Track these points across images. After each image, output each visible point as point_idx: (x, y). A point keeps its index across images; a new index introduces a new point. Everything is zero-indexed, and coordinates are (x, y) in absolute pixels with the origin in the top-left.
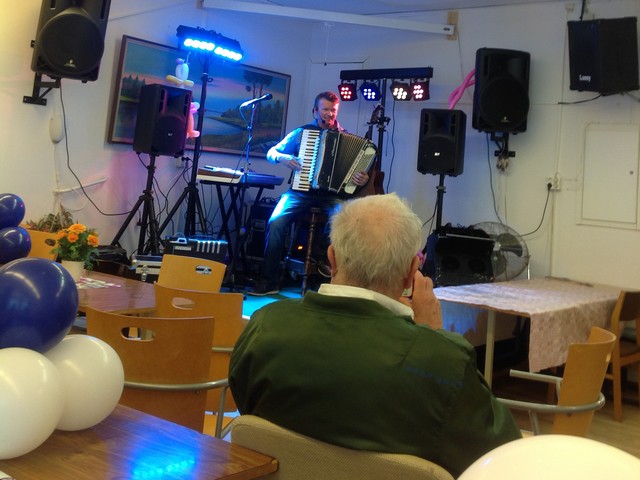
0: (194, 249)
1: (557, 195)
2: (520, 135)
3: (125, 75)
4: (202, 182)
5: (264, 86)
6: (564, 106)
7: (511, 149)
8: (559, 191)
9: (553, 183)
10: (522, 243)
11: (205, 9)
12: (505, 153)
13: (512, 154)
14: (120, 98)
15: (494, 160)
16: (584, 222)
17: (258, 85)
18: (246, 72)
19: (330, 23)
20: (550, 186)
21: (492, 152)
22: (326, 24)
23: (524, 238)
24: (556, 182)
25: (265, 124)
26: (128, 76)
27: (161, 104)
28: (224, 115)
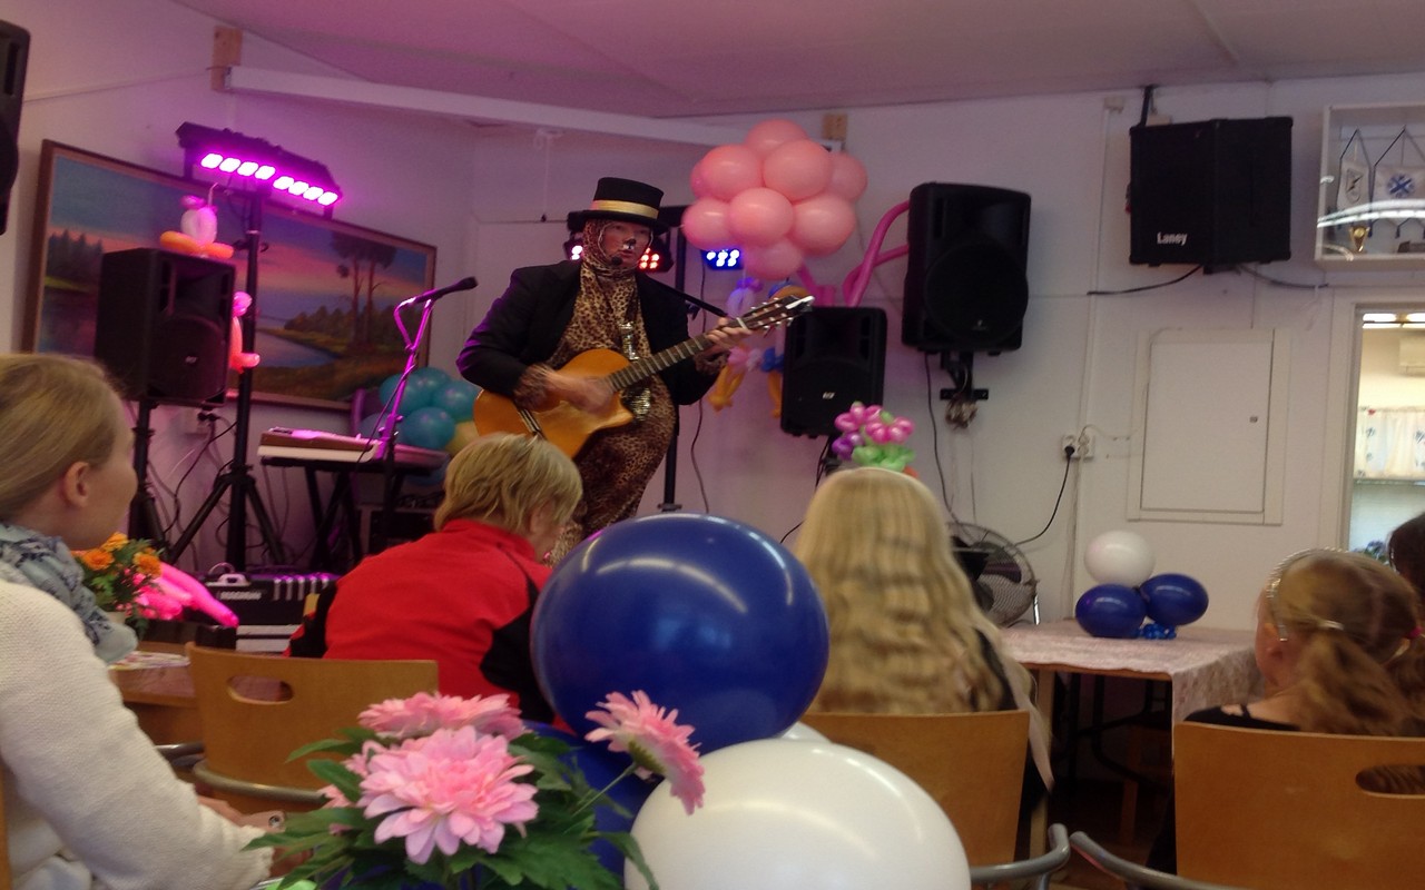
0: (267, 597)
1: (1084, 468)
2: (1006, 357)
3: (53, 229)
4: (266, 461)
5: (378, 267)
6: (1101, 299)
7: (978, 384)
8: (1089, 459)
9: (1076, 446)
10: (1018, 560)
11: (232, 92)
12: (964, 394)
13: (983, 395)
14: (45, 281)
15: (941, 408)
16: (1145, 515)
17: (365, 264)
18: (336, 235)
19: (552, 130)
20: (1070, 450)
21: (936, 392)
22: (541, 132)
23: (1021, 547)
24: (1084, 444)
25: (383, 348)
26: (59, 232)
27: (164, 294)
28: (290, 325)
